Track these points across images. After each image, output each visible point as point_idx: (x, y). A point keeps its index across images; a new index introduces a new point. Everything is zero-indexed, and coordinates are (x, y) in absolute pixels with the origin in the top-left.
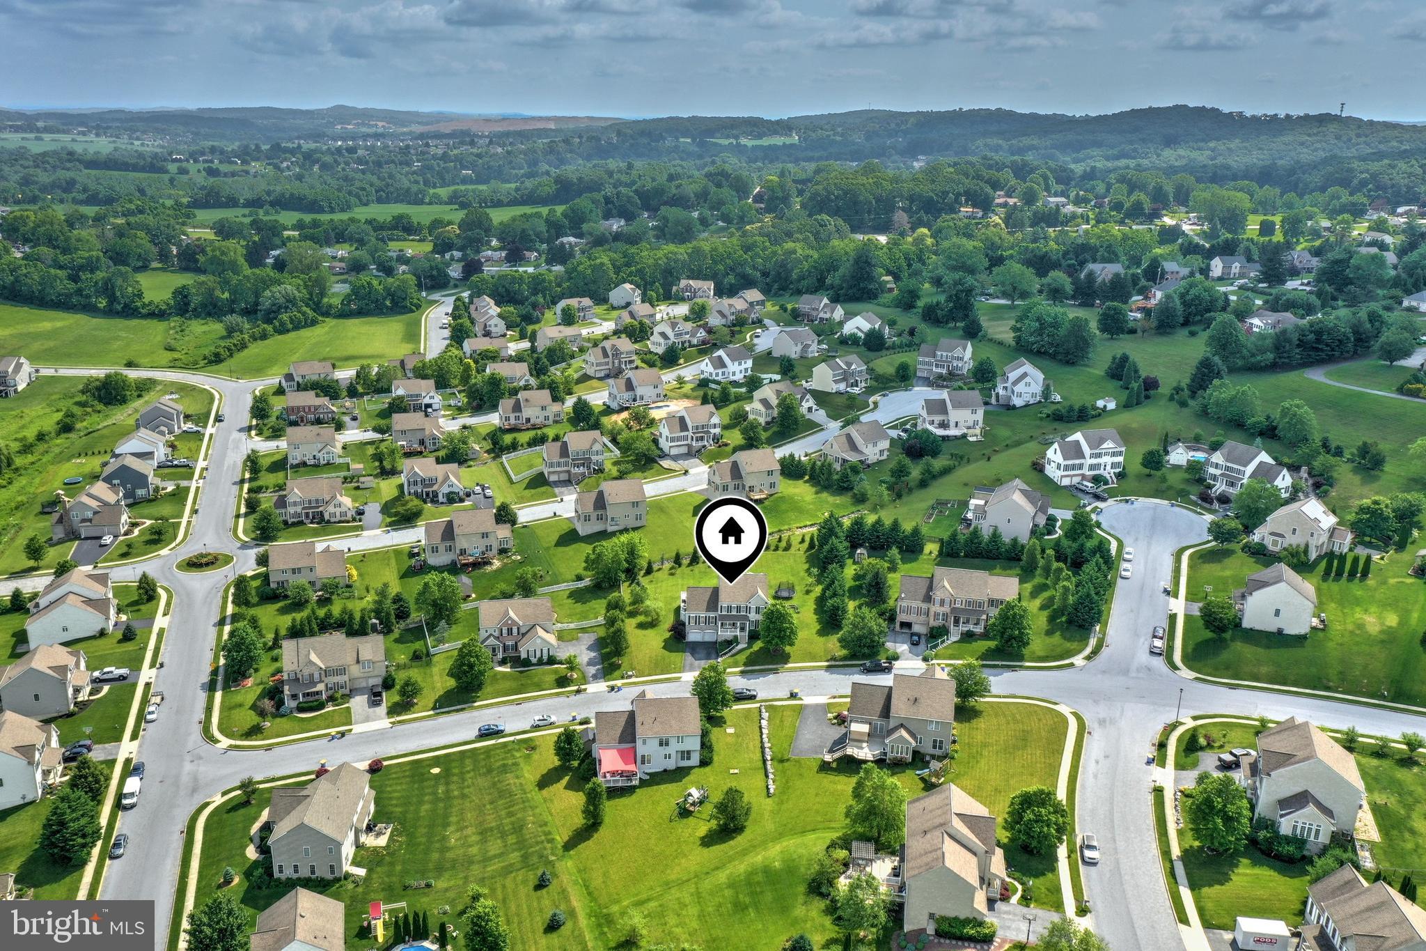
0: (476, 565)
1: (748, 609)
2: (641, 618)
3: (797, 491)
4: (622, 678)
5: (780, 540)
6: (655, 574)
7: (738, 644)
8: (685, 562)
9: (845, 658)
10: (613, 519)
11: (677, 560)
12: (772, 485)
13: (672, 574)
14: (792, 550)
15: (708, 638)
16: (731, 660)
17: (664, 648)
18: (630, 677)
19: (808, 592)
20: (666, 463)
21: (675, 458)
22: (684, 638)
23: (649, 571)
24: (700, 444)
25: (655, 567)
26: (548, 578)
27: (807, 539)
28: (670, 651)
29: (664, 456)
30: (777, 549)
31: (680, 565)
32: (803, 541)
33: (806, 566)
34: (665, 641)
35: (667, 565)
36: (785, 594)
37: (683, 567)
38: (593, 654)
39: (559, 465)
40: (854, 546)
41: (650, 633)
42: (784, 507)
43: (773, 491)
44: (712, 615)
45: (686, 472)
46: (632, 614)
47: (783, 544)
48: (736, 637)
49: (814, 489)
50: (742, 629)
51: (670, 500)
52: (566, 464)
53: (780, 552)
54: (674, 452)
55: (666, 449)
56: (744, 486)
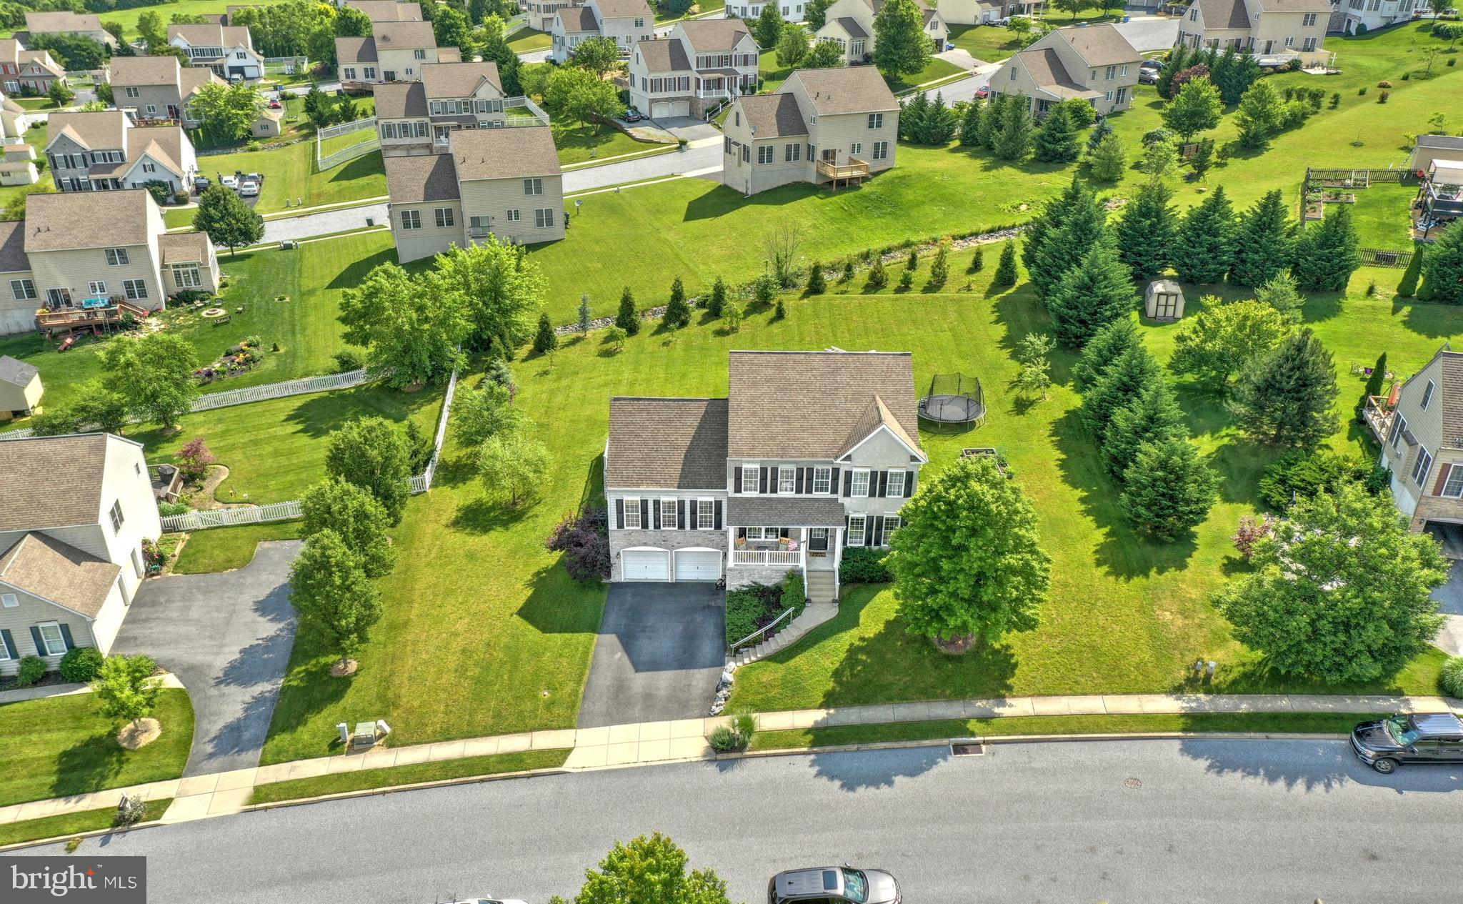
0: (89, 331)
1: (842, 481)
2: (473, 491)
3: (937, 165)
4: (335, 747)
5: (912, 264)
6: (558, 355)
7: (802, 603)
8: (651, 322)
9: (1248, 682)
10: (475, 222)
11: (627, 320)
12: (880, 151)
13: (608, 354)
14: (949, 290)
15: (690, 572)
16: (775, 672)
17: (527, 612)
18: (362, 745)
19: (1022, 406)
20: (640, 132)
21: (662, 124)
22: (607, 568)
23: (544, 343)
24: (715, 94)
25: (561, 335)
26: (270, 364)
27: (991, 264)
28: (546, 627)
29: (640, 119)
30: (905, 285)
31: (632, 330)
32: (976, 266)
33: (1001, 331)
34: (541, 582)
35: (597, 331)
36: (954, 413)
37: (644, 335)
38: (267, 628)
39: (405, 129)
40: (1143, 277)
41: (494, 541)
42: (909, 195)
43: (879, 165)
44: (706, 497)
45: (683, 143)
46: (454, 474)
47: (923, 275)
48: (794, 577)
49: (978, 163)
50: (819, 545)
51: (635, 192)
52: (422, 130)
53: (915, 294)
54: (659, 112)
55: (644, 109)
56: (811, 150)
